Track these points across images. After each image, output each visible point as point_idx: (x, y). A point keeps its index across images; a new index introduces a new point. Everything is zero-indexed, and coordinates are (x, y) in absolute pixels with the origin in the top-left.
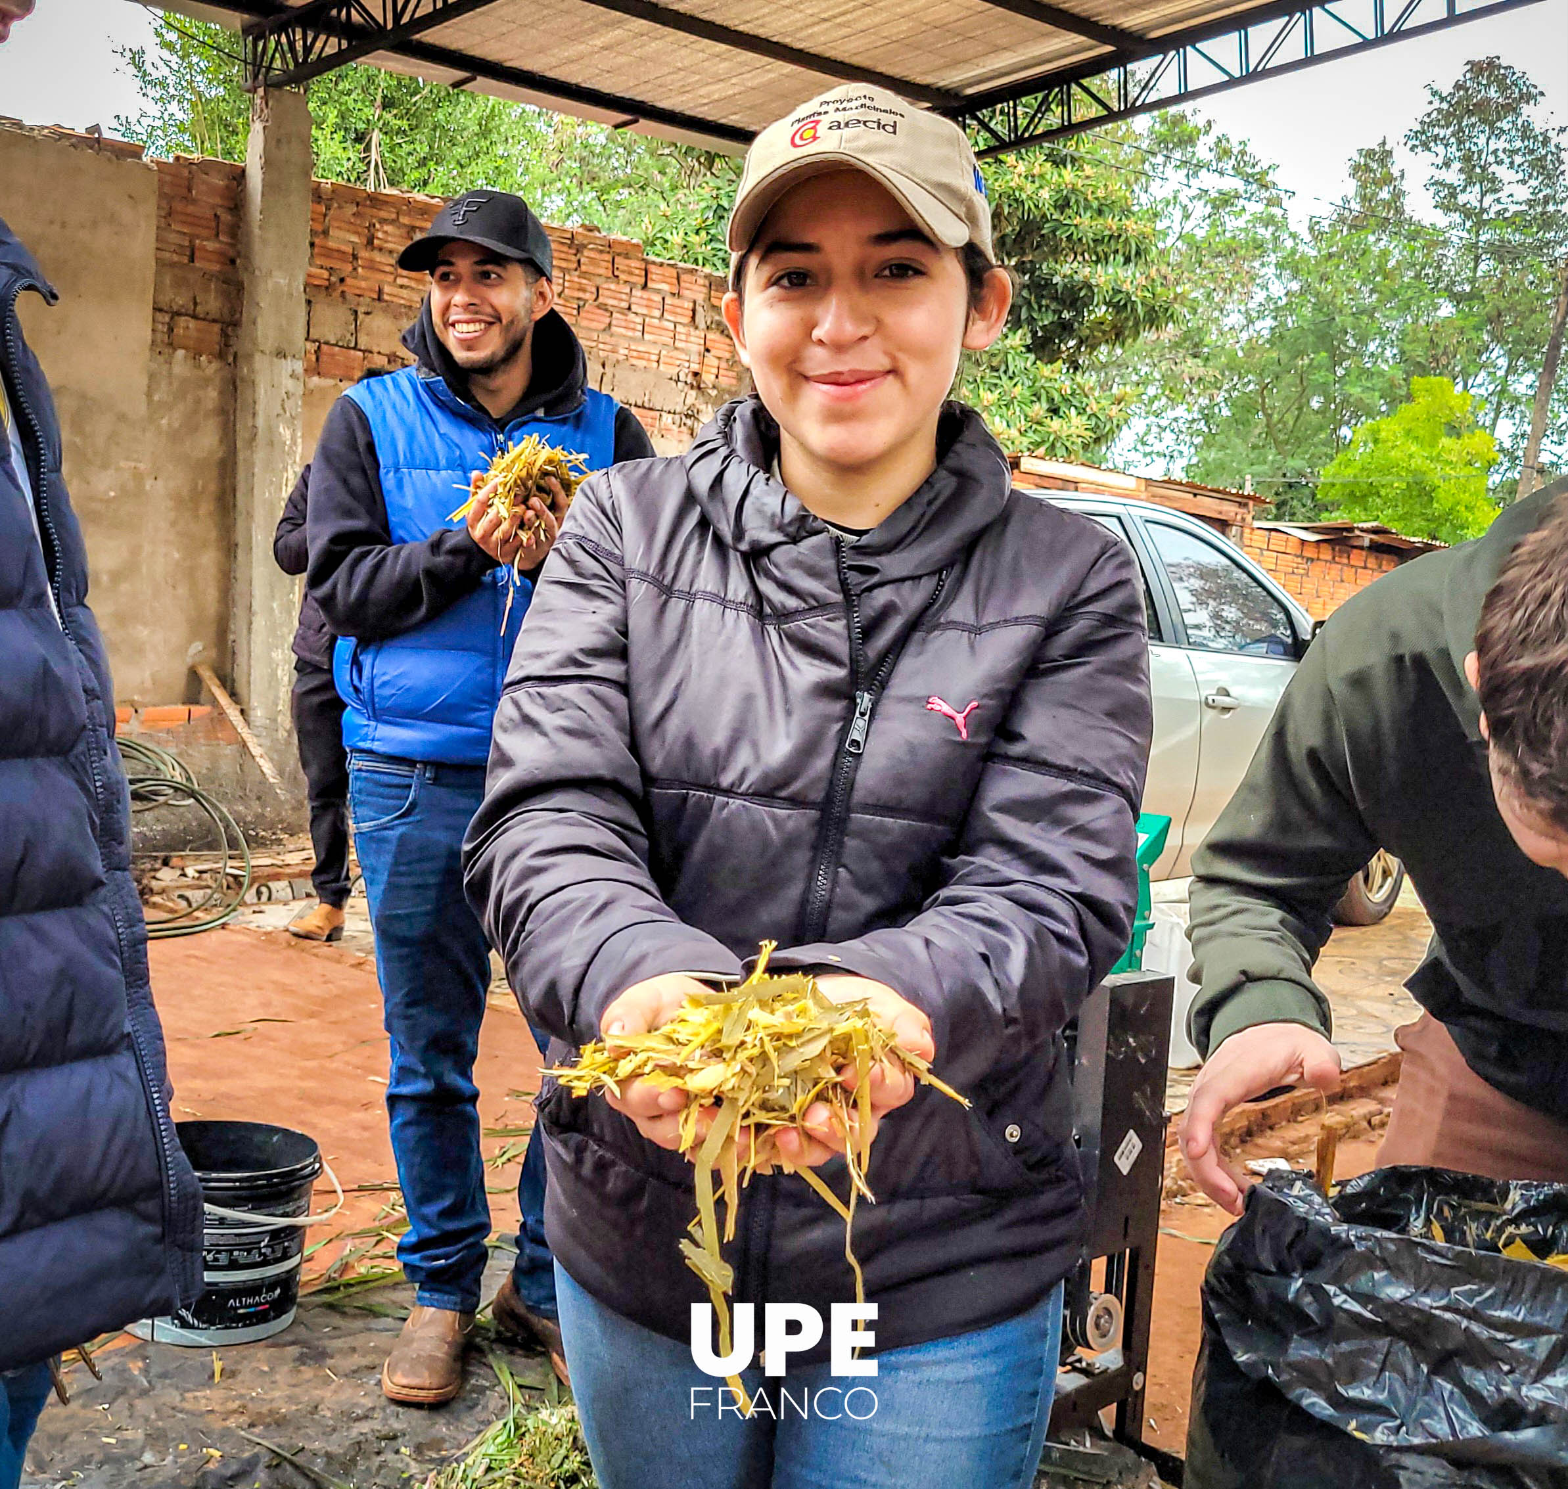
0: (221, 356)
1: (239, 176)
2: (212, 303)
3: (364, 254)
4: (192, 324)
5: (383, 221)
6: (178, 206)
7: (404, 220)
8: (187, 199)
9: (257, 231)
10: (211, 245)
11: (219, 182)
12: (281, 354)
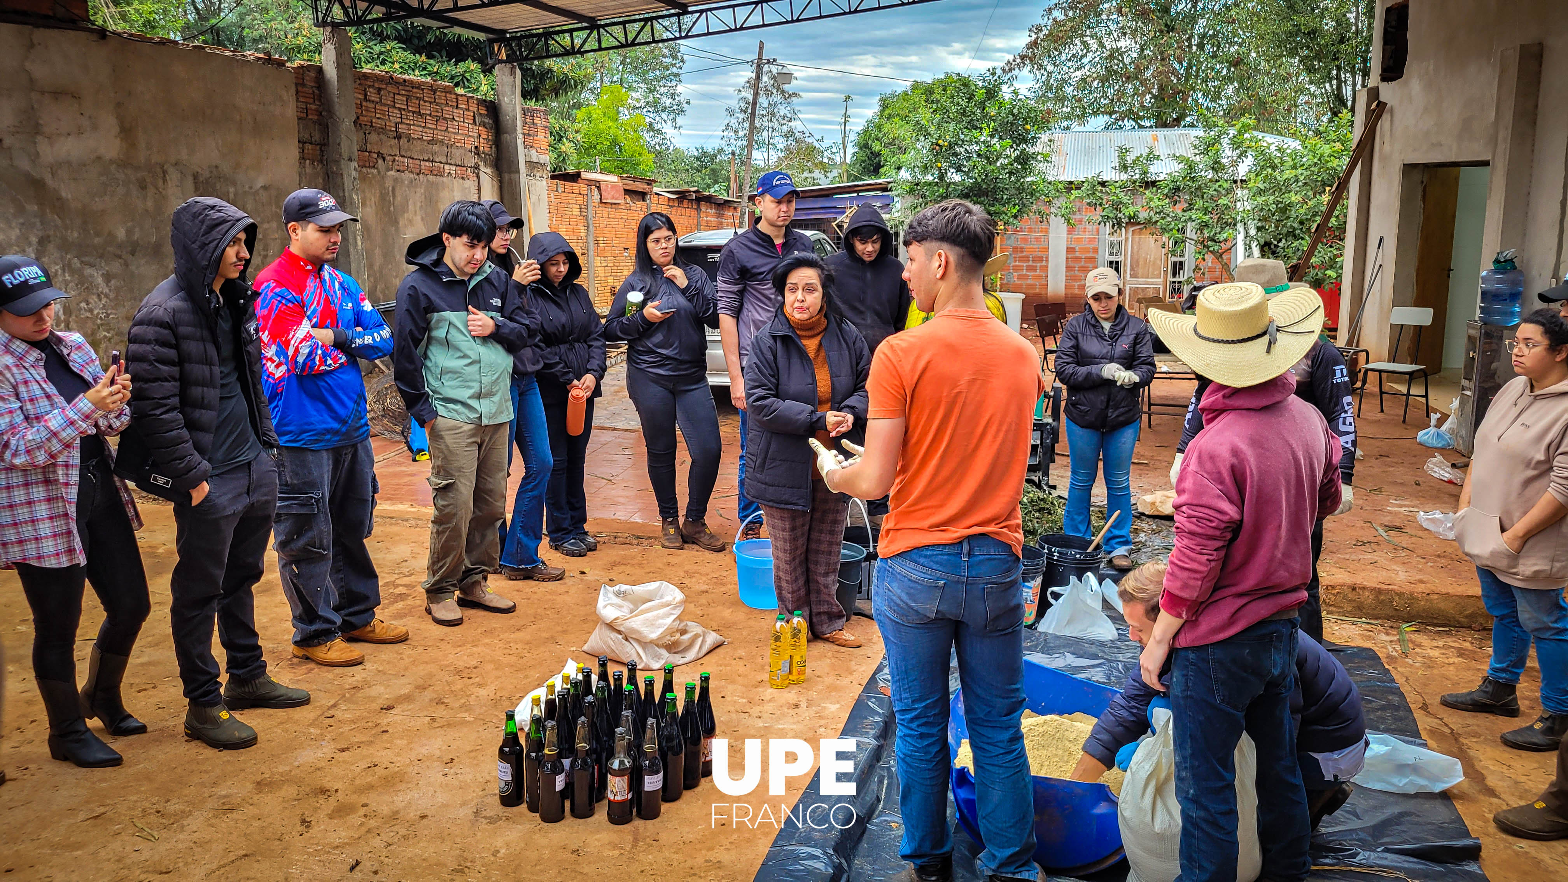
0: (321, 161)
1: (320, 70)
2: (317, 137)
3: (364, 104)
4: (310, 147)
5: (369, 87)
6: (300, 89)
7: (376, 85)
8: (303, 85)
9: (336, 100)
10: (313, 107)
11: (313, 74)
12: (350, 159)
